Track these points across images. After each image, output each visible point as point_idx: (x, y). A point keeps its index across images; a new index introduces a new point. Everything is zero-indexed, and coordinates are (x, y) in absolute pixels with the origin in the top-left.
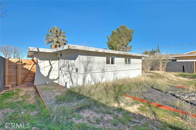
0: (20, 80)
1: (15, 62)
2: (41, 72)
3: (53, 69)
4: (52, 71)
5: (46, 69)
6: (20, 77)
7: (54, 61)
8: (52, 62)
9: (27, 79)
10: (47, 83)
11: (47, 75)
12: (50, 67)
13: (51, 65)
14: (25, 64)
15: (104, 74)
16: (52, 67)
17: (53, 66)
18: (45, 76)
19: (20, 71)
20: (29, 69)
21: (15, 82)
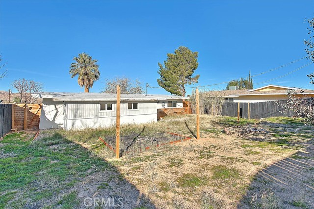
0: (26, 124)
1: (21, 107)
2: (47, 116)
3: (59, 113)
4: (58, 115)
5: (51, 113)
6: (26, 121)
7: (60, 106)
8: (58, 106)
9: (33, 124)
10: (52, 127)
11: (53, 119)
12: (55, 111)
13: (56, 109)
14: (31, 108)
15: (97, 119)
16: (58, 112)
17: (59, 110)
18: (51, 120)
19: (26, 115)
20: (35, 114)
21: (22, 126)
